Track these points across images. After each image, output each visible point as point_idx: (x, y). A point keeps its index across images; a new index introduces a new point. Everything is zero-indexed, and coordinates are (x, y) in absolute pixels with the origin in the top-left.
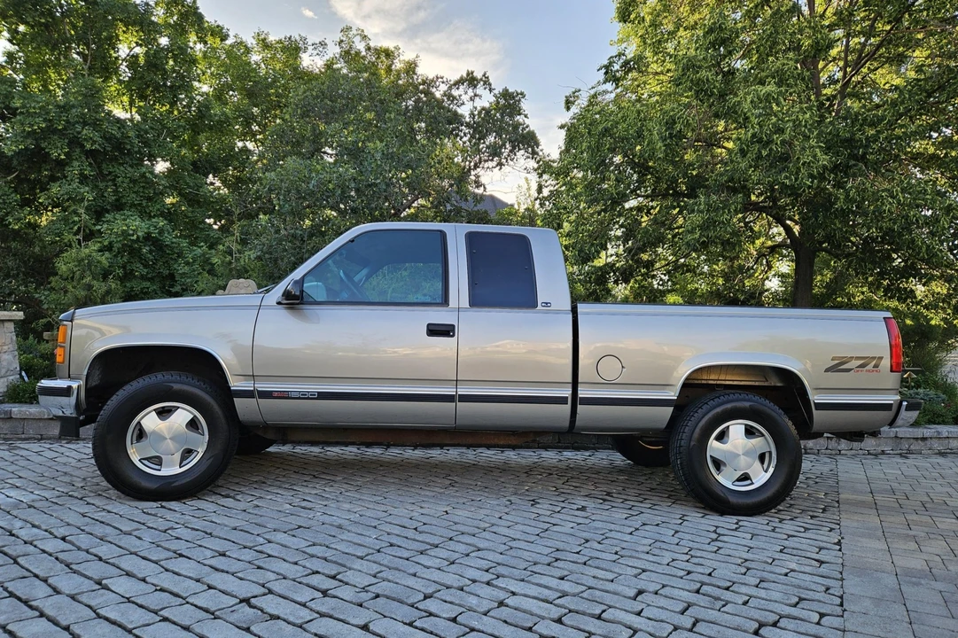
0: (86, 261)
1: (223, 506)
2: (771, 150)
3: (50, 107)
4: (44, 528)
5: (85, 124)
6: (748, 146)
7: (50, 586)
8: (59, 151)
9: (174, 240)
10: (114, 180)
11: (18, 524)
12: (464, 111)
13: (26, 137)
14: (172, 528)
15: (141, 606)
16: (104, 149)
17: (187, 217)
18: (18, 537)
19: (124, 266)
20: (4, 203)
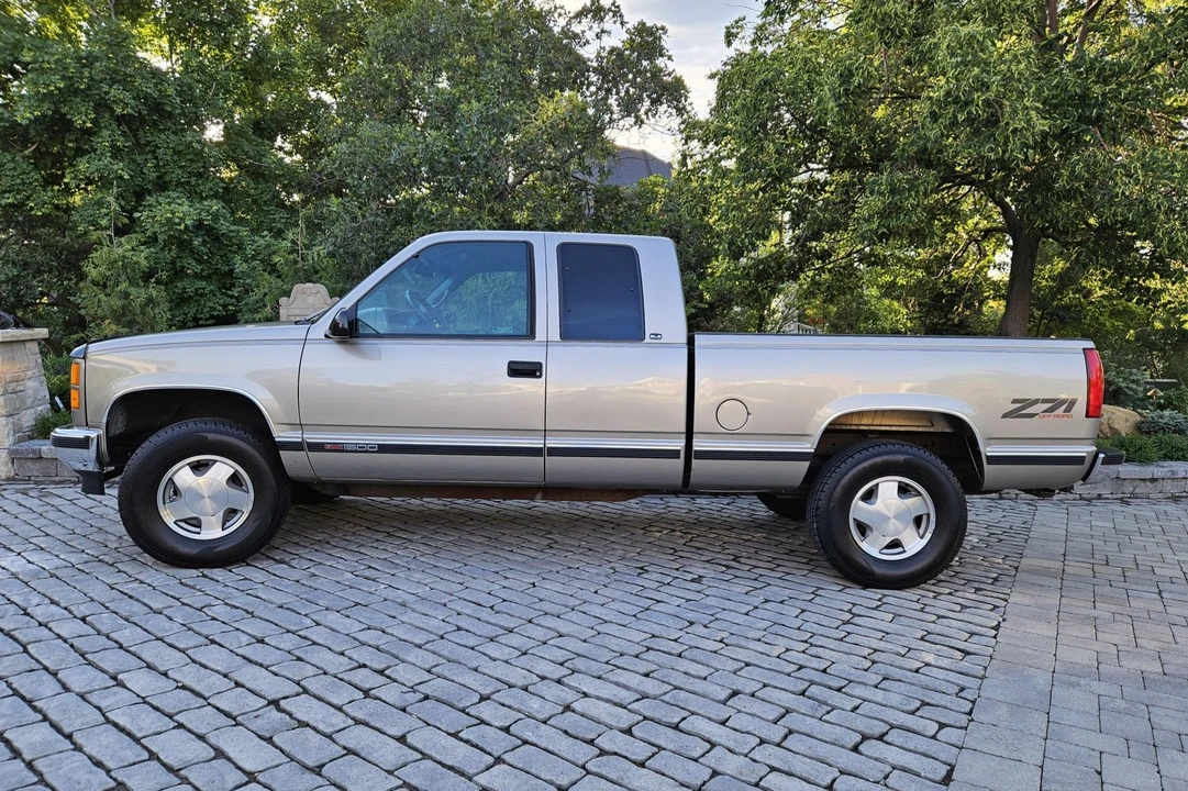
0: (120, 263)
1: (274, 575)
3: (68, 60)
4: (63, 605)
5: (114, 82)
6: (940, 108)
7: (59, 681)
8: (84, 118)
9: (232, 228)
10: (154, 152)
11: (36, 599)
12: (588, 52)
13: (42, 101)
14: (209, 605)
15: (156, 709)
16: (139, 113)
17: (249, 196)
18: (32, 617)
19: (173, 263)
20: (23, 184)
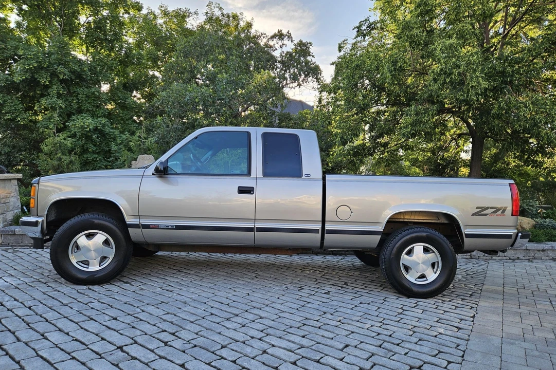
0: (58, 145)
1: (123, 288)
2: (452, 78)
3: (39, 54)
4: (20, 301)
5: (60, 64)
6: (438, 76)
7: (15, 336)
8: (45, 80)
9: (111, 130)
10: (77, 96)
11: (7, 298)
12: (277, 54)
13: (26, 72)
14: (91, 302)
15: (63, 350)
16: (71, 78)
17: (120, 117)
19: (83, 146)
20: (15, 109)
